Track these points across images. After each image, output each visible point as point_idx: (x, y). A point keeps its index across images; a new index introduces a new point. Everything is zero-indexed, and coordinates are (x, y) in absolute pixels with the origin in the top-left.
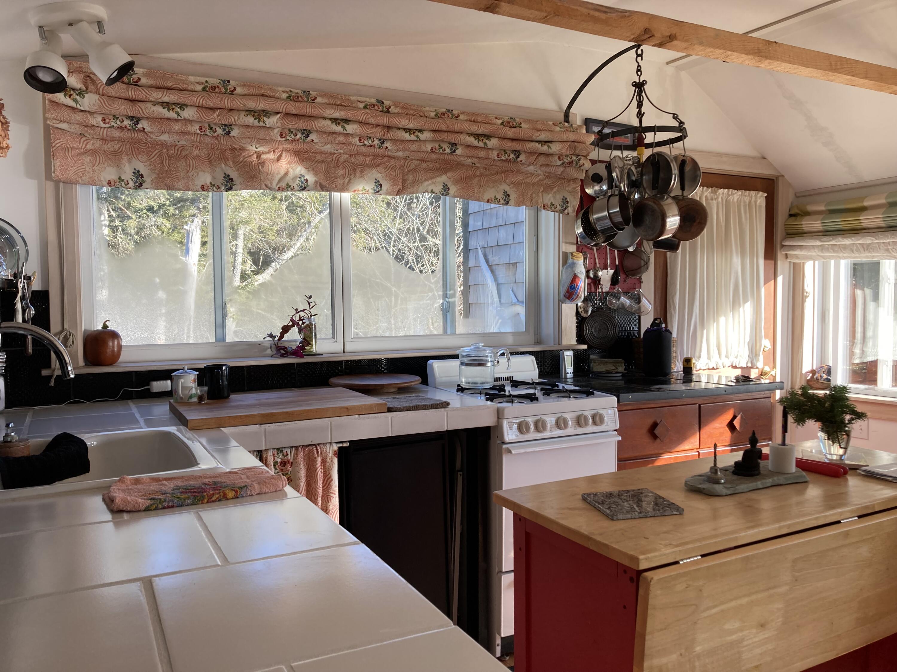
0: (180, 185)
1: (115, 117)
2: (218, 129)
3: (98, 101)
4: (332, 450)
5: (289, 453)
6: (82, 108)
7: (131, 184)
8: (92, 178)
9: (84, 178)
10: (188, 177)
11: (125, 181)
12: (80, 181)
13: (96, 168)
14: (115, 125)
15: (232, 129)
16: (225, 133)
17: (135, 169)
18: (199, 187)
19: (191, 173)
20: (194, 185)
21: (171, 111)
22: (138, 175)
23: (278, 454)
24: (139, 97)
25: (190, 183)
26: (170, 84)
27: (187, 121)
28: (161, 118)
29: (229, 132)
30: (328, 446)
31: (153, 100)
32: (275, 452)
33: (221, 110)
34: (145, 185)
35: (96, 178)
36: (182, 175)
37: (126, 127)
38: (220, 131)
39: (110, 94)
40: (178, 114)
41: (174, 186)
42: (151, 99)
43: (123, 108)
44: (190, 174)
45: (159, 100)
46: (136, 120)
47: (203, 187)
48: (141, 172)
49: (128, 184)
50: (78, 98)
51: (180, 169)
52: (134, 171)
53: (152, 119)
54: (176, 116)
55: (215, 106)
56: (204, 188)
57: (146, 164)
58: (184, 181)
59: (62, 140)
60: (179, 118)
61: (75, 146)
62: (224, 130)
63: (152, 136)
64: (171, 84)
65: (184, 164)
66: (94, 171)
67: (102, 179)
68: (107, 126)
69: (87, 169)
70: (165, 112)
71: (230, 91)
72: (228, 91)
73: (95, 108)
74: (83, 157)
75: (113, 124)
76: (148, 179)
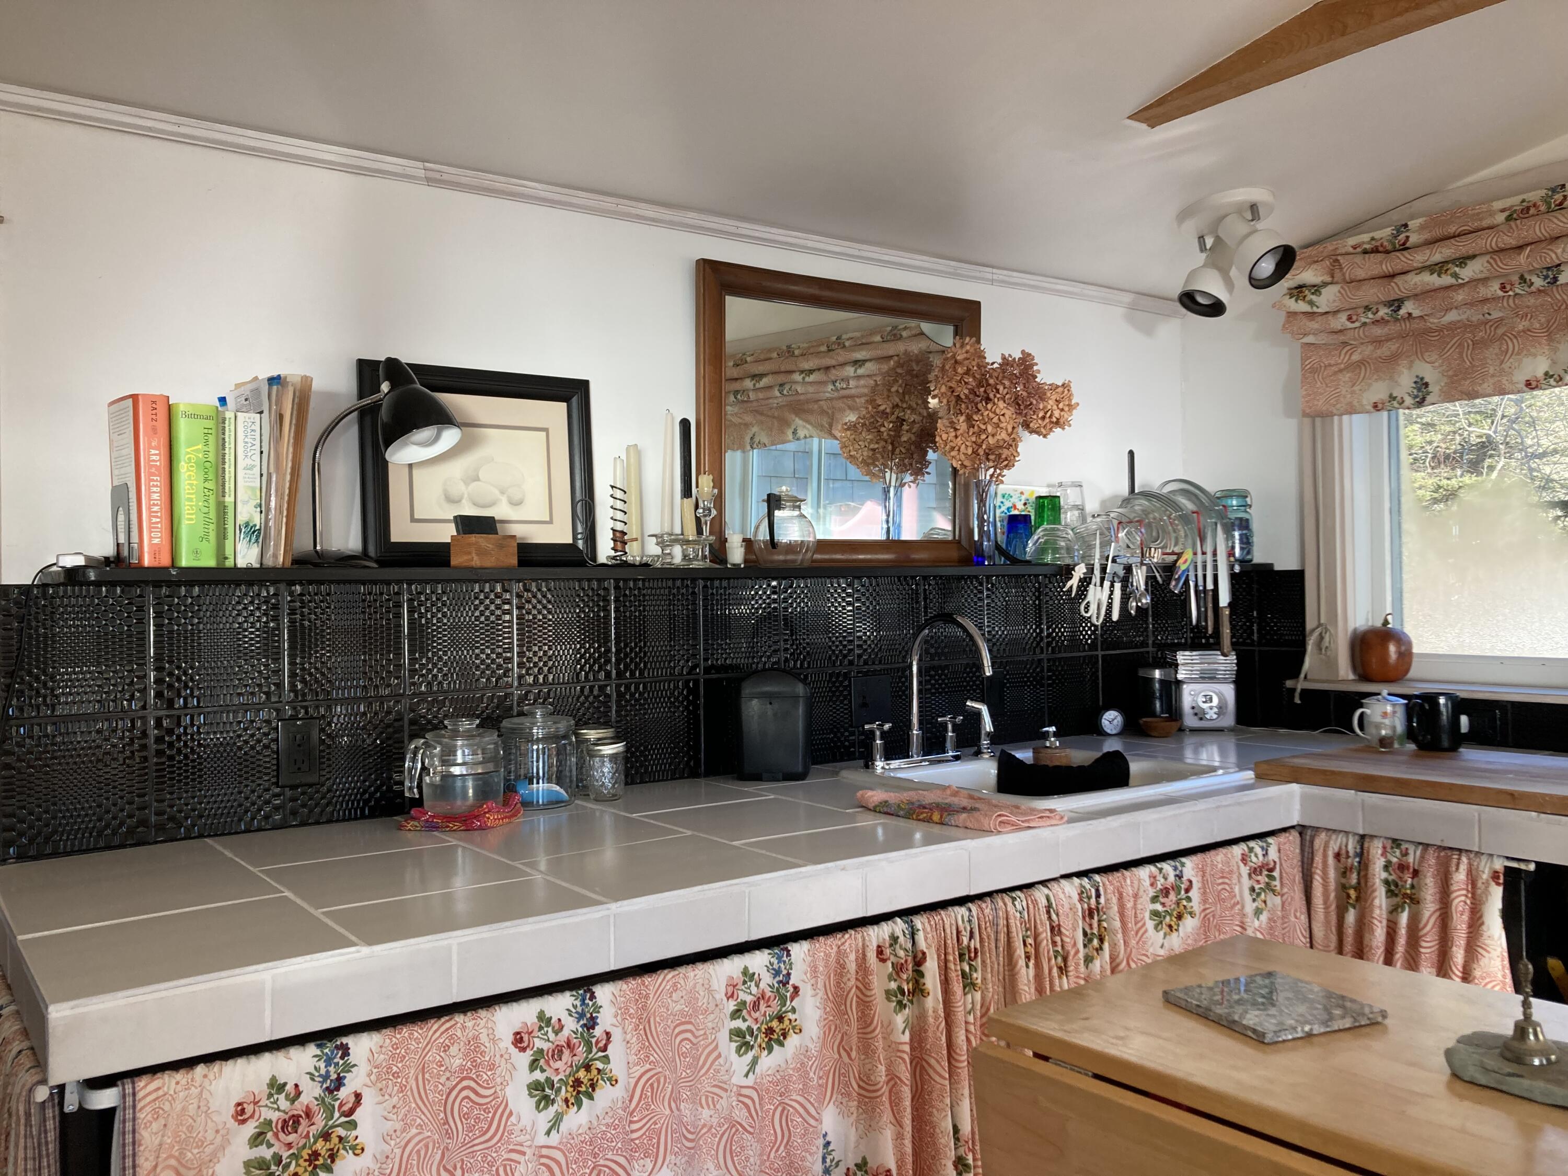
0: (1487, 387)
1: (1367, 308)
2: (1534, 279)
3: (1338, 294)
4: (1490, 868)
5: (1411, 852)
6: (1319, 310)
7: (1409, 401)
8: (1350, 404)
9: (1338, 406)
10: (1503, 370)
11: (1399, 398)
12: (1335, 411)
13: (1356, 388)
14: (1367, 320)
15: (1560, 272)
16: (1548, 283)
17: (1417, 377)
18: (1522, 386)
19: (1508, 364)
20: (1512, 383)
21: (1443, 276)
22: (1422, 385)
23: (1392, 848)
24: (1399, 267)
25: (1504, 382)
26: (1452, 229)
27: (1475, 282)
28: (1435, 290)
29: (1555, 279)
30: (1484, 859)
31: (1420, 265)
32: (1389, 844)
33: (1533, 246)
34: (1429, 399)
35: (1355, 403)
36: (1491, 371)
37: (1383, 319)
38: (1538, 282)
39: (1359, 278)
40: (1455, 276)
41: (1477, 392)
42: (1415, 265)
43: (1372, 293)
44: (1505, 366)
45: (1428, 263)
46: (1396, 304)
47: (1528, 384)
48: (1426, 380)
49: (1403, 402)
50: (1314, 298)
51: (1488, 361)
52: (1415, 379)
53: (1420, 295)
54: (1453, 281)
55: (1521, 243)
56: (1530, 384)
57: (1437, 364)
58: (1491, 381)
59: (1314, 358)
60: (1460, 281)
61: (1332, 362)
62: (1546, 277)
63: (1431, 320)
64: (1454, 229)
65: (1497, 351)
66: (1353, 393)
67: (1365, 402)
68: (1357, 324)
69: (1343, 392)
70: (1434, 280)
71: (1556, 205)
72: (1553, 206)
73: (1336, 304)
74: (1340, 376)
75: (1364, 320)
76: (1434, 388)
